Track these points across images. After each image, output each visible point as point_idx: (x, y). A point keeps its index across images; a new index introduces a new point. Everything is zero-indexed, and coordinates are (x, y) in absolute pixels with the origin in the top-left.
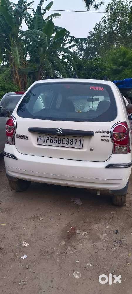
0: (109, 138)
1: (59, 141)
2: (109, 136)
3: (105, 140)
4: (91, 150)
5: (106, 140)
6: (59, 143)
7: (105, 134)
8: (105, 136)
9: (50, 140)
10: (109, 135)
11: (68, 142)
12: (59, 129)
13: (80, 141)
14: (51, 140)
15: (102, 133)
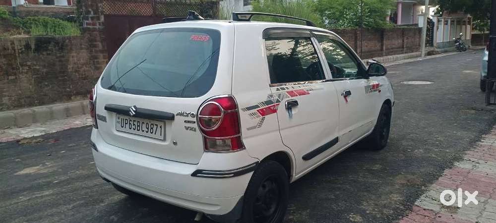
0: (195, 126)
1: (138, 126)
2: (195, 122)
3: (190, 127)
4: (175, 143)
5: (192, 129)
6: (138, 130)
7: (190, 119)
8: (189, 122)
9: (128, 124)
10: (195, 119)
11: (148, 129)
12: (133, 108)
13: (161, 127)
14: (130, 124)
15: (185, 116)
